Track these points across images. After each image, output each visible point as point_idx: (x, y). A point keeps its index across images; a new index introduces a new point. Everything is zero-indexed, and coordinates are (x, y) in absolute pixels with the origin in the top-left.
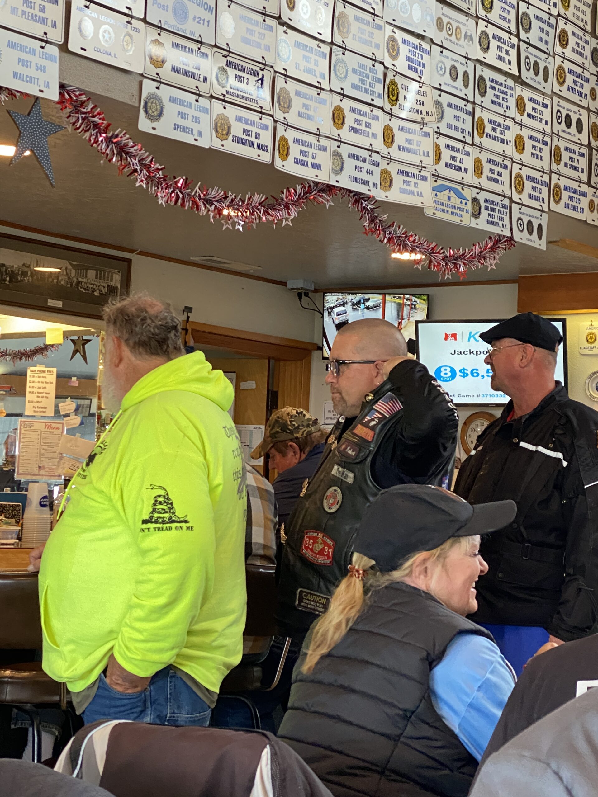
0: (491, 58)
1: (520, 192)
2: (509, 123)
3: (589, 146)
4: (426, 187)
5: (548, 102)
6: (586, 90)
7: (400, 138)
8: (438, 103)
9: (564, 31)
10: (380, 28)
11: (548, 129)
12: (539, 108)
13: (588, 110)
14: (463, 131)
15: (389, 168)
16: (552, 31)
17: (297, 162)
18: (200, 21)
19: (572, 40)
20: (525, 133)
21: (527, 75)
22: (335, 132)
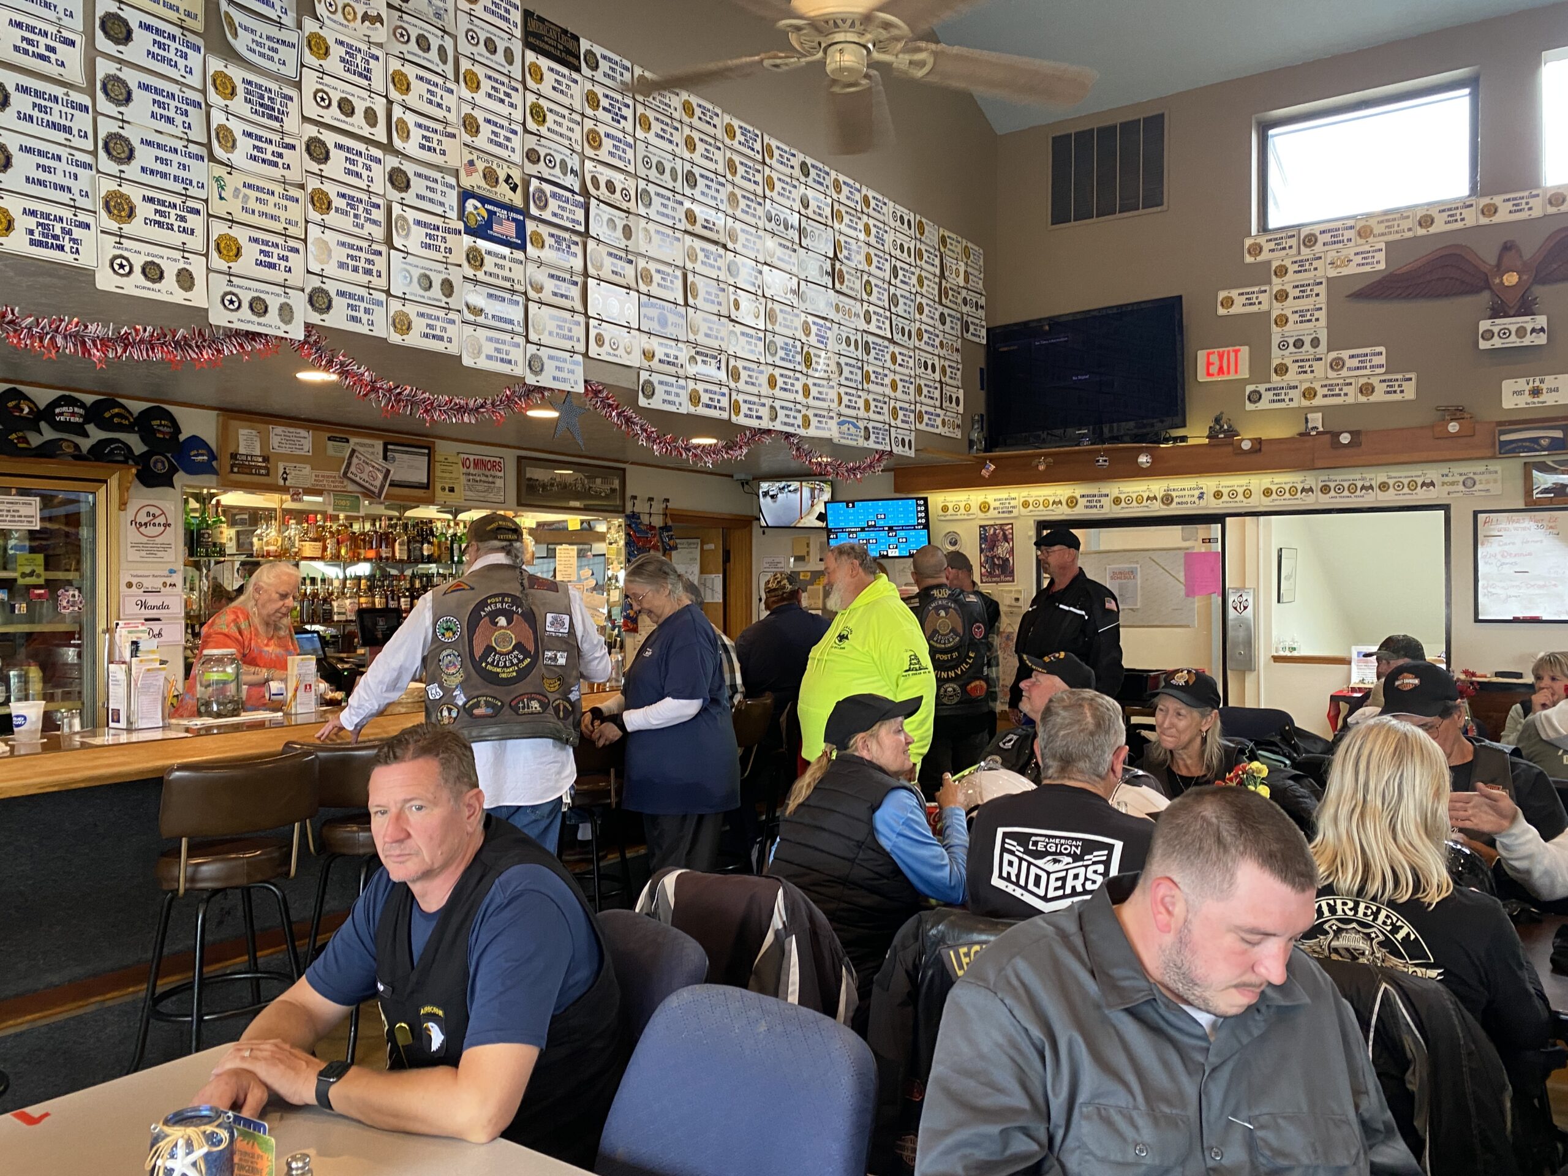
0: (872, 328)
1: (895, 419)
2: (886, 372)
3: (940, 381)
4: (833, 424)
5: (912, 354)
6: (937, 343)
7: (814, 391)
8: (838, 364)
9: (920, 303)
10: (797, 316)
11: (913, 373)
12: (906, 359)
13: (939, 356)
14: (856, 381)
15: (808, 413)
16: (912, 304)
17: (746, 416)
18: (675, 325)
19: (926, 309)
20: (897, 378)
21: (897, 337)
22: (770, 392)
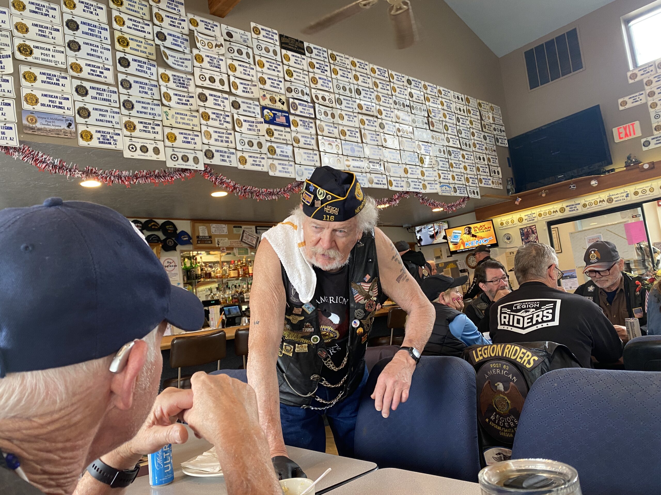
0: (451, 144)
1: (468, 182)
2: (461, 162)
3: (488, 164)
4: (438, 186)
5: (472, 154)
6: (484, 148)
7: (426, 174)
8: (436, 161)
9: (473, 132)
10: (414, 142)
11: (474, 162)
12: (469, 156)
13: (486, 154)
14: (446, 167)
15: (425, 183)
16: (469, 133)
17: (396, 186)
18: (359, 151)
19: (476, 134)
20: (466, 165)
21: (464, 147)
22: (406, 176)
